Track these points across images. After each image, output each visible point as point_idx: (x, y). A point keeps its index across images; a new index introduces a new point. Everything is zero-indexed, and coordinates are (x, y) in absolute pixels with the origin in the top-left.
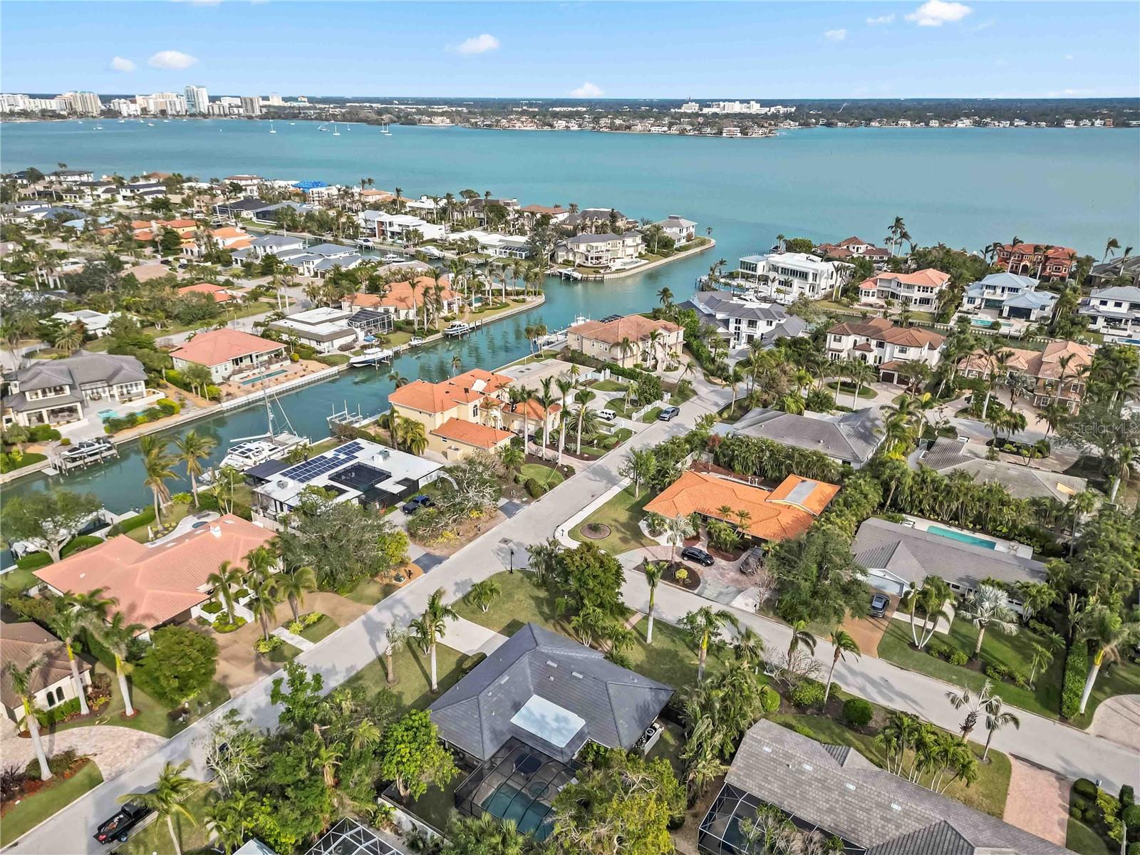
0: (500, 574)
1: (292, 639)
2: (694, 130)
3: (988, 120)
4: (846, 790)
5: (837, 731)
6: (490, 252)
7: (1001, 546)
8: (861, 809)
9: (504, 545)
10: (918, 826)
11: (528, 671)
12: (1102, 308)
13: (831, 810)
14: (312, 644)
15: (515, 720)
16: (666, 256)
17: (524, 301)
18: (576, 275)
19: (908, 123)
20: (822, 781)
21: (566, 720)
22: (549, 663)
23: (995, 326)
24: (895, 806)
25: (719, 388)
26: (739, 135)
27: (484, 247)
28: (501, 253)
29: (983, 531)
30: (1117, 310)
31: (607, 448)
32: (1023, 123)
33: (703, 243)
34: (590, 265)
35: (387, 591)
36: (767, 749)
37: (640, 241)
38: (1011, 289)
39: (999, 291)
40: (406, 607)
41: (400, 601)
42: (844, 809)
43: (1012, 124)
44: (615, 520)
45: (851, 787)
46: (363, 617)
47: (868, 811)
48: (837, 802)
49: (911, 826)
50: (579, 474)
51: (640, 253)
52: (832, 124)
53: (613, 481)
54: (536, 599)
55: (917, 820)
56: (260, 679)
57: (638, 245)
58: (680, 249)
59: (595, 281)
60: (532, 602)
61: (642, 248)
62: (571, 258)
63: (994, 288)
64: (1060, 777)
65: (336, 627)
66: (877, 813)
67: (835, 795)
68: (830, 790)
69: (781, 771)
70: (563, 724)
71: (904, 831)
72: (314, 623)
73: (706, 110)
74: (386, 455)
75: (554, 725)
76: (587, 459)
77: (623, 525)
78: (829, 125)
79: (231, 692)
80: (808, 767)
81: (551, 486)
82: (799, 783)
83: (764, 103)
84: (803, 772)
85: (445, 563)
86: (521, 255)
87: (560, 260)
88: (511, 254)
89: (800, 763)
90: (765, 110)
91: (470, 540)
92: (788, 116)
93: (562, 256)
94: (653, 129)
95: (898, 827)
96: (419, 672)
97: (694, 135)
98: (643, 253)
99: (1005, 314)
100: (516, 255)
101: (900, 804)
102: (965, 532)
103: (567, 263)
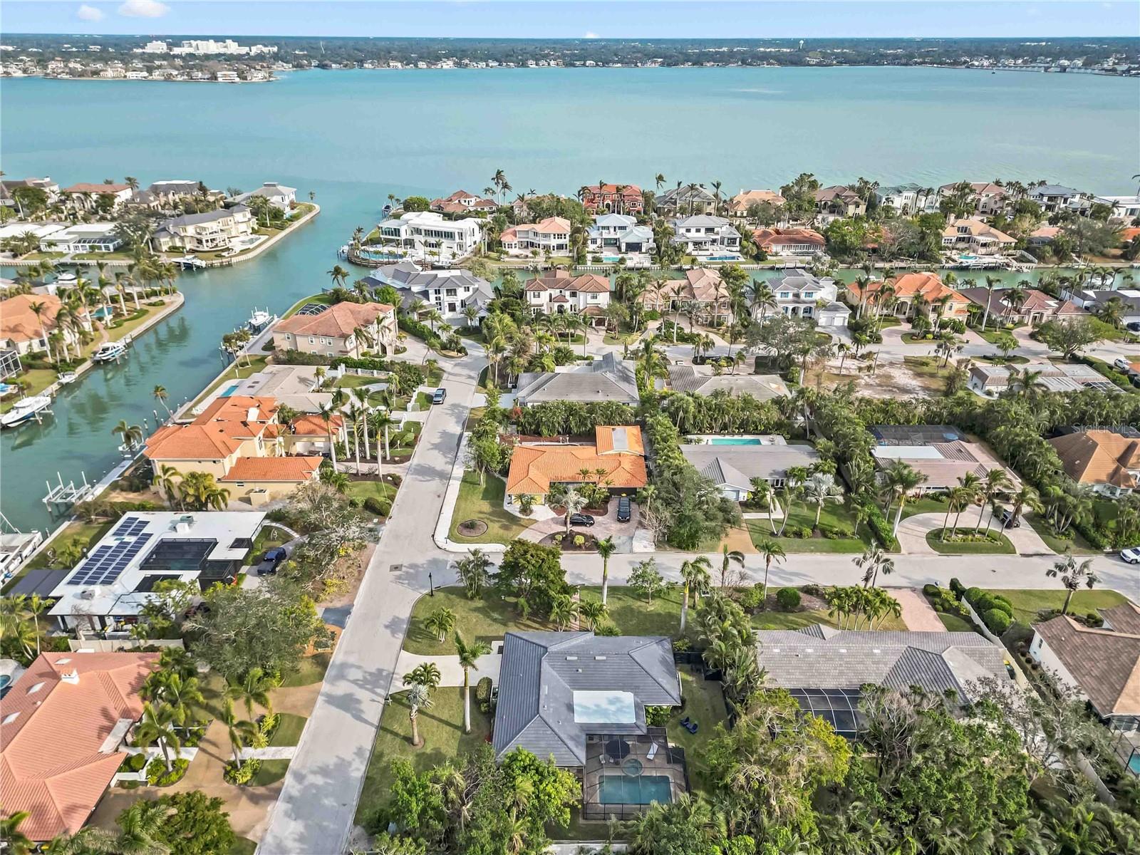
0: (421, 601)
1: (264, 754)
2: (182, 75)
3: (467, 61)
4: (842, 655)
5: (782, 617)
6: (61, 248)
7: (764, 440)
8: (859, 663)
9: (397, 573)
10: (896, 658)
11: (555, 673)
12: (688, 235)
13: (841, 673)
14: (292, 749)
15: (579, 719)
16: (282, 228)
17: (162, 303)
18: (198, 262)
19: (399, 65)
20: (824, 656)
21: (618, 700)
22: (569, 658)
23: (622, 261)
24: (876, 651)
25: (458, 361)
26: (237, 80)
27: (50, 244)
28: (76, 248)
29: (746, 432)
30: (698, 235)
31: (411, 445)
32: (496, 64)
33: (310, 209)
34: (206, 249)
35: (322, 662)
36: (777, 651)
37: (249, 215)
38: (621, 228)
39: (612, 230)
40: (359, 667)
41: (344, 666)
42: (848, 669)
43: (487, 65)
44: (481, 512)
45: (843, 651)
46: (320, 699)
47: (862, 662)
48: (841, 665)
49: (892, 660)
50: (407, 480)
51: (253, 229)
52: (326, 65)
53: (445, 477)
54: (477, 610)
55: (893, 654)
56: (269, 808)
57: (249, 220)
58: (293, 218)
59: (222, 266)
60: (476, 614)
61: (254, 223)
62: (179, 244)
63: (608, 228)
64: (914, 590)
65: (301, 722)
66: (868, 662)
67: (837, 662)
68: (831, 659)
69: (794, 661)
70: (618, 705)
71: (891, 665)
72: (273, 727)
73: (176, 51)
74: (189, 520)
75: (613, 708)
76: (401, 462)
77: (490, 514)
78: (322, 66)
79: (250, 837)
80: (810, 651)
81: (392, 498)
82: (811, 665)
83: (241, 41)
84: (807, 656)
85: (354, 610)
86: (107, 248)
87: (165, 248)
88: (92, 248)
89: (803, 650)
90: (244, 50)
91: (359, 580)
92: (276, 57)
93: (165, 242)
94: (129, 74)
95: (886, 664)
96: (436, 723)
97: (184, 81)
98: (256, 227)
99: (623, 248)
100: (100, 248)
101: (878, 648)
102: (736, 437)
103: (174, 250)
